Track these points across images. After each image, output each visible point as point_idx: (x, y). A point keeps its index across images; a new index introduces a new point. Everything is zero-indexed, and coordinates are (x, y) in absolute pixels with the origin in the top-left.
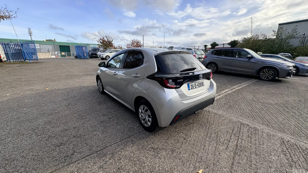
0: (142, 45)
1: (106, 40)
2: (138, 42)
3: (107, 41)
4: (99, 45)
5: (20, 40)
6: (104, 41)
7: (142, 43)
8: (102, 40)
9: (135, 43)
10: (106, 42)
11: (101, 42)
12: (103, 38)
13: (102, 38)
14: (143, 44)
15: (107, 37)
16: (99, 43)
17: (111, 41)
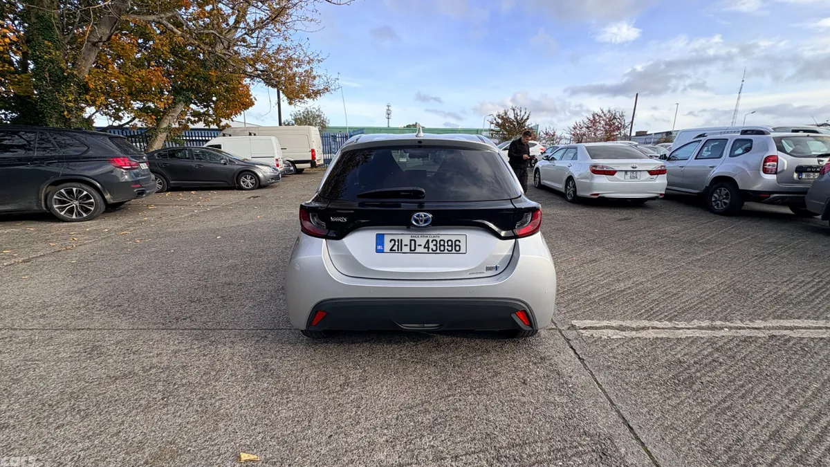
0: (627, 125)
1: (511, 116)
2: (615, 118)
3: (513, 118)
4: (492, 130)
5: (349, 128)
6: (505, 119)
7: (628, 121)
8: (502, 118)
9: (602, 122)
10: (511, 123)
11: (497, 124)
12: (506, 114)
13: (502, 113)
14: (632, 122)
15: (514, 110)
16: (493, 127)
17: (525, 117)
